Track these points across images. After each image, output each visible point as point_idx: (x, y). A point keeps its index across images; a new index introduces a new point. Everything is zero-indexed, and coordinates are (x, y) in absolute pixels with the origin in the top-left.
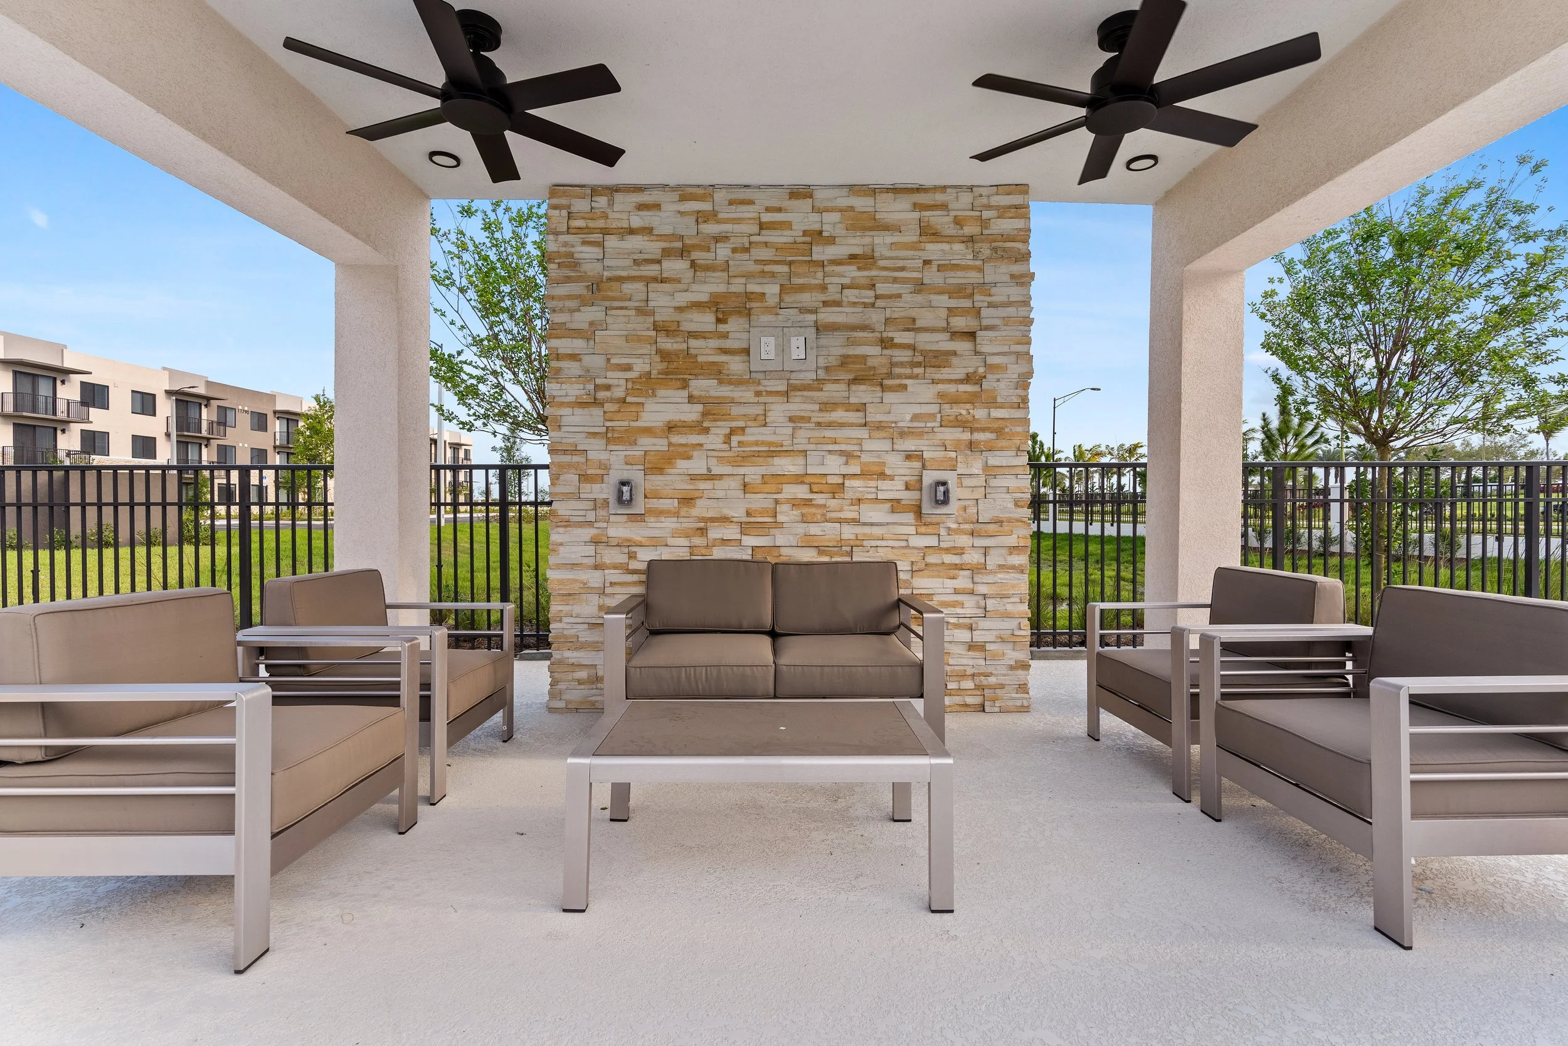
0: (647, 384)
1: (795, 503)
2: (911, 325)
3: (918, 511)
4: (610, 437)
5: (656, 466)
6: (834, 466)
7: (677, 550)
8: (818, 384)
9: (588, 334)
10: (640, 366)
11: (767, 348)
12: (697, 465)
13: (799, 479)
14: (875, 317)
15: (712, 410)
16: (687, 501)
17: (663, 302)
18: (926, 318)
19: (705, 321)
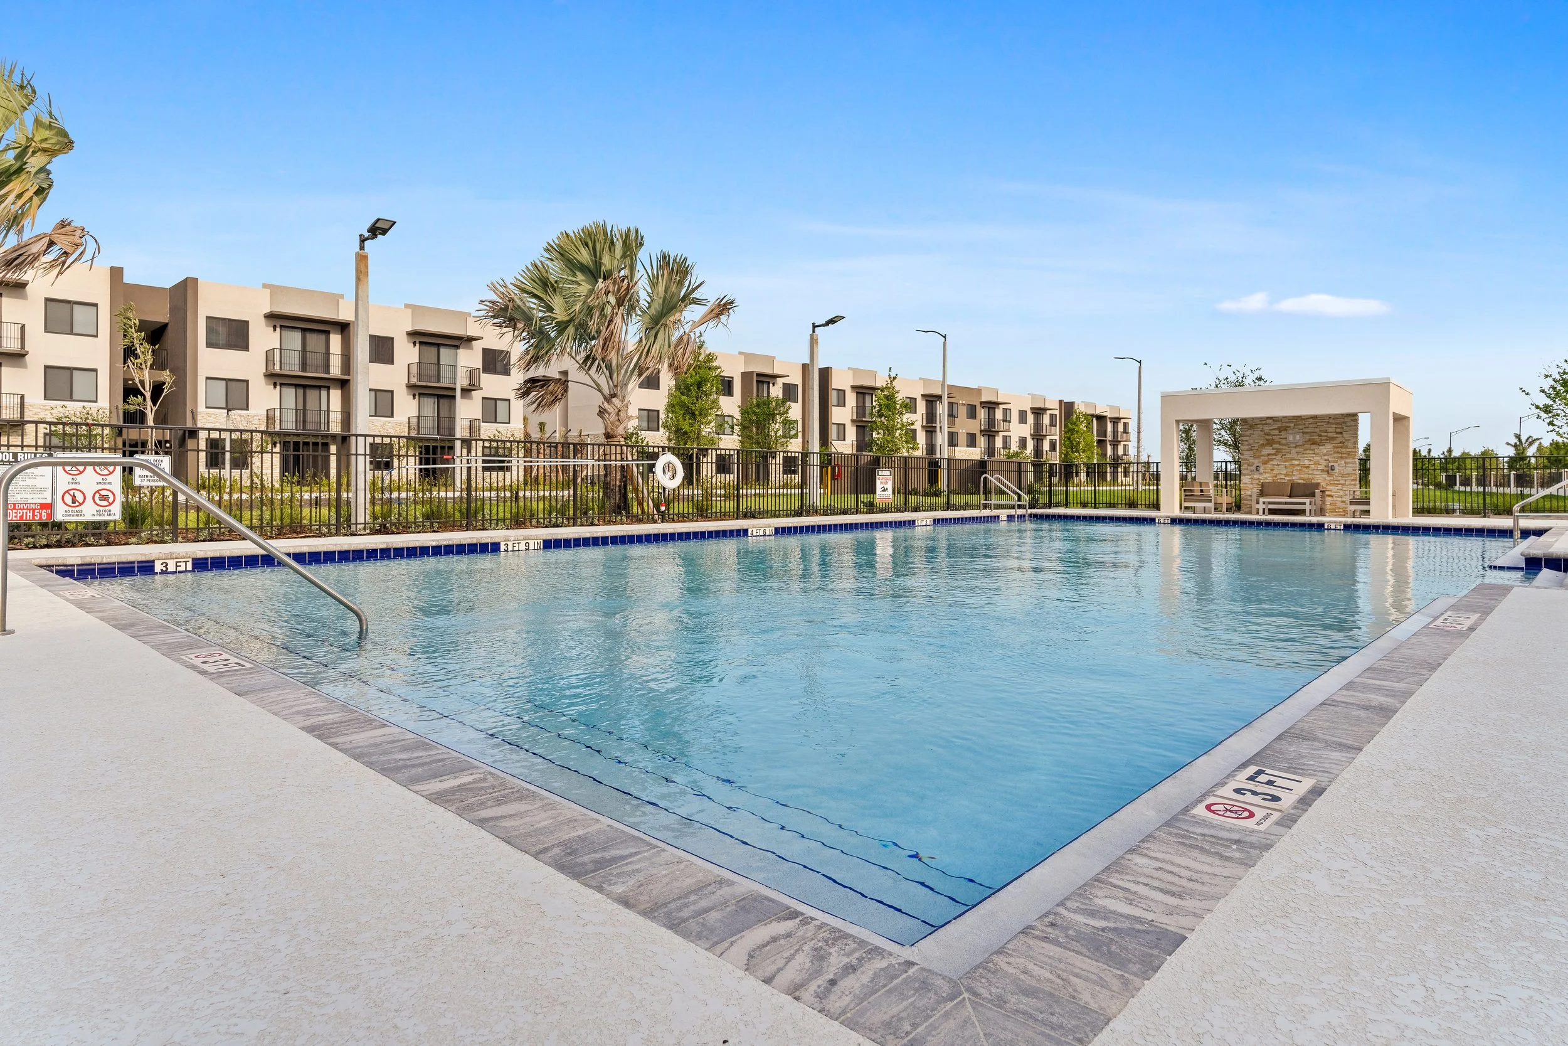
0: (1263, 446)
1: (1297, 470)
2: (1326, 431)
3: (1328, 472)
4: (1255, 457)
5: (1265, 463)
6: (1307, 462)
7: (1270, 480)
8: (1303, 445)
9: (1250, 436)
10: (1261, 442)
11: (1291, 437)
12: (1275, 463)
13: (1298, 465)
14: (1317, 430)
15: (1278, 451)
16: (1272, 470)
17: (1266, 429)
18: (1330, 430)
19: (1276, 432)
